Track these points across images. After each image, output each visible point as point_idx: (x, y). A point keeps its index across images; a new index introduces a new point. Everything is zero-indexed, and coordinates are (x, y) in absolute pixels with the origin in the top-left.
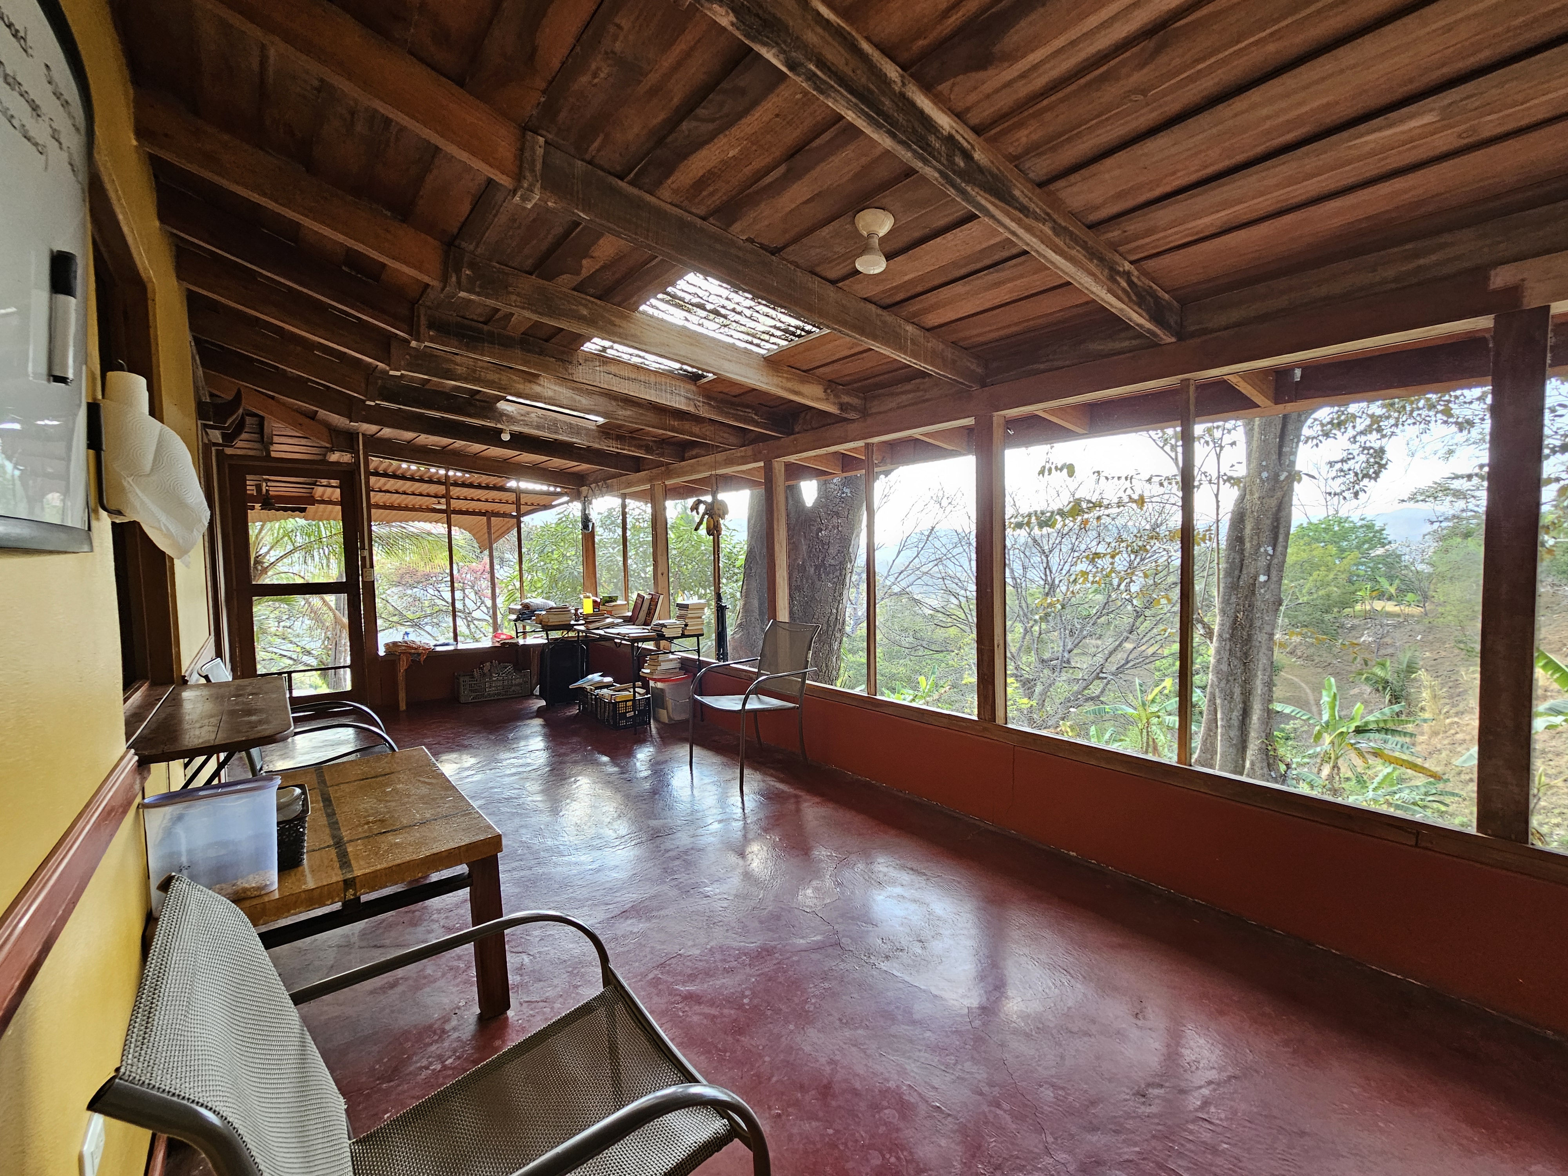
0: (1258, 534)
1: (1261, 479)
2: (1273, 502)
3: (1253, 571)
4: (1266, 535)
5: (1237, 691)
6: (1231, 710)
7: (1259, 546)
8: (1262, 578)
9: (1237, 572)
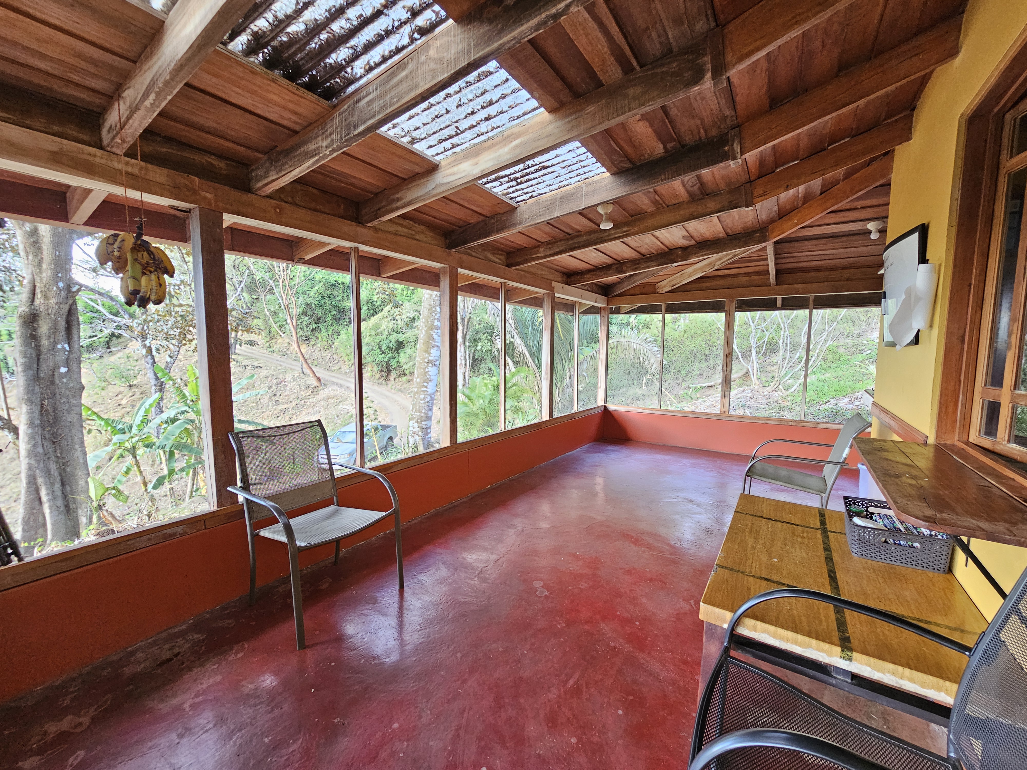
0: (54, 333)
1: (58, 288)
2: (66, 308)
3: (51, 364)
4: (62, 334)
5: (53, 467)
6: (52, 484)
7: (55, 343)
8: (63, 370)
9: (35, 366)
